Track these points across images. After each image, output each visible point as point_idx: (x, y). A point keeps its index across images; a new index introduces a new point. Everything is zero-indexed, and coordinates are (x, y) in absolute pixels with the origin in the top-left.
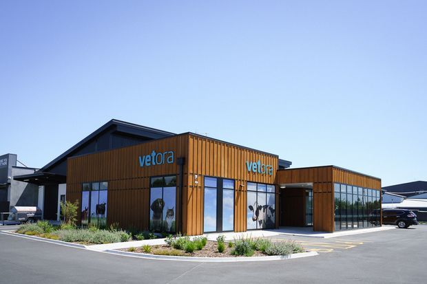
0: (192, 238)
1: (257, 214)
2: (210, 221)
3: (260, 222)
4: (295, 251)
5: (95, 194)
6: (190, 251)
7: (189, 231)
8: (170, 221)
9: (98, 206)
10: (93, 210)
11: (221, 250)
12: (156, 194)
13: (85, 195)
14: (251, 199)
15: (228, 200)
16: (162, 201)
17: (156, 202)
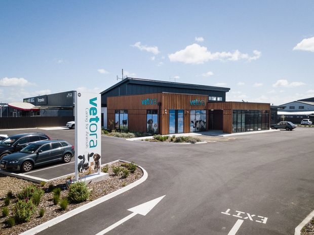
0: (163, 136)
1: (196, 124)
2: (172, 128)
3: (197, 128)
4: (198, 141)
5: (122, 115)
6: (161, 140)
7: (163, 133)
8: (155, 129)
9: (123, 121)
10: (121, 123)
11: (172, 140)
12: (149, 117)
13: (117, 115)
14: (192, 118)
15: (180, 119)
16: (152, 120)
17: (149, 121)
